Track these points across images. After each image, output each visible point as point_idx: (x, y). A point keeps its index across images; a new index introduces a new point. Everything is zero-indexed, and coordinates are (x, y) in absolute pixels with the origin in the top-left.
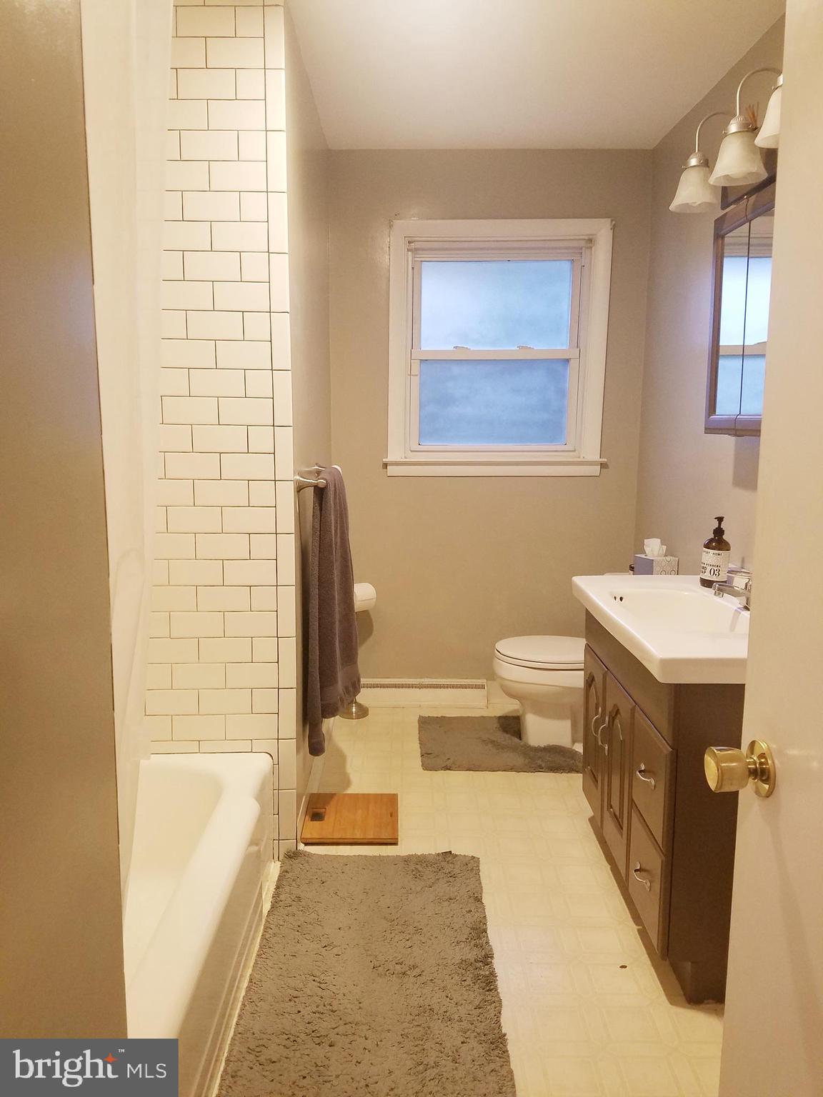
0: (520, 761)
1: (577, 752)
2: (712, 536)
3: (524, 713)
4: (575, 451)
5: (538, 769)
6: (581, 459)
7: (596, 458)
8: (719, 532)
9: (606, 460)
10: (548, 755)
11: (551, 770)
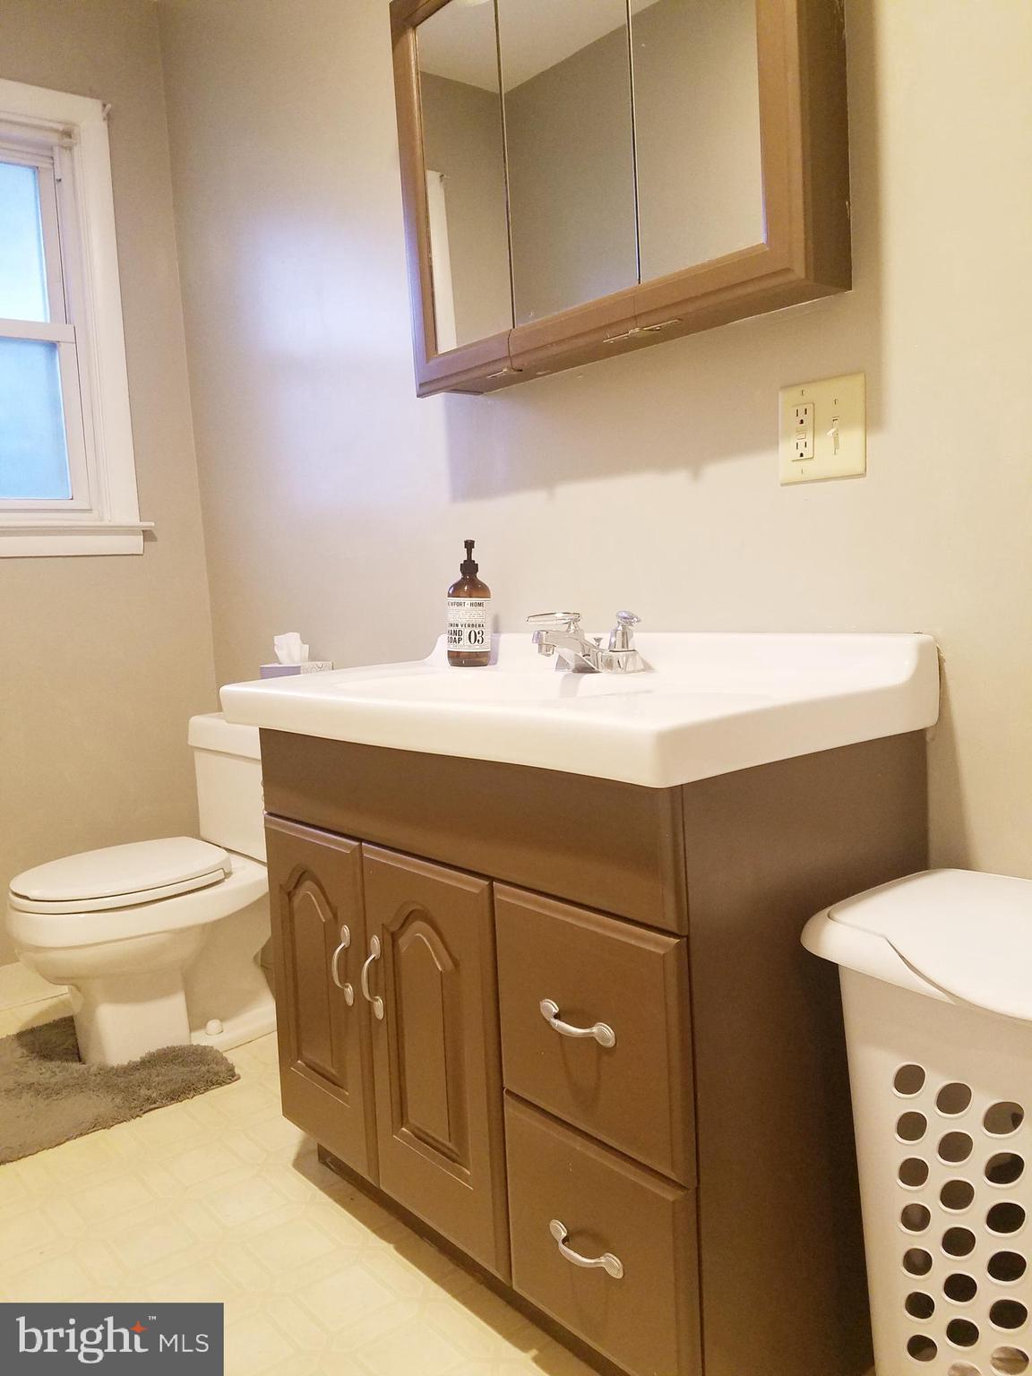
0: (103, 1104)
1: (205, 1047)
2: (459, 576)
3: (90, 1008)
4: (90, 510)
5: (148, 1105)
6: (106, 523)
7: (133, 519)
8: (469, 568)
9: (153, 524)
10: (154, 1072)
11: (173, 1099)
